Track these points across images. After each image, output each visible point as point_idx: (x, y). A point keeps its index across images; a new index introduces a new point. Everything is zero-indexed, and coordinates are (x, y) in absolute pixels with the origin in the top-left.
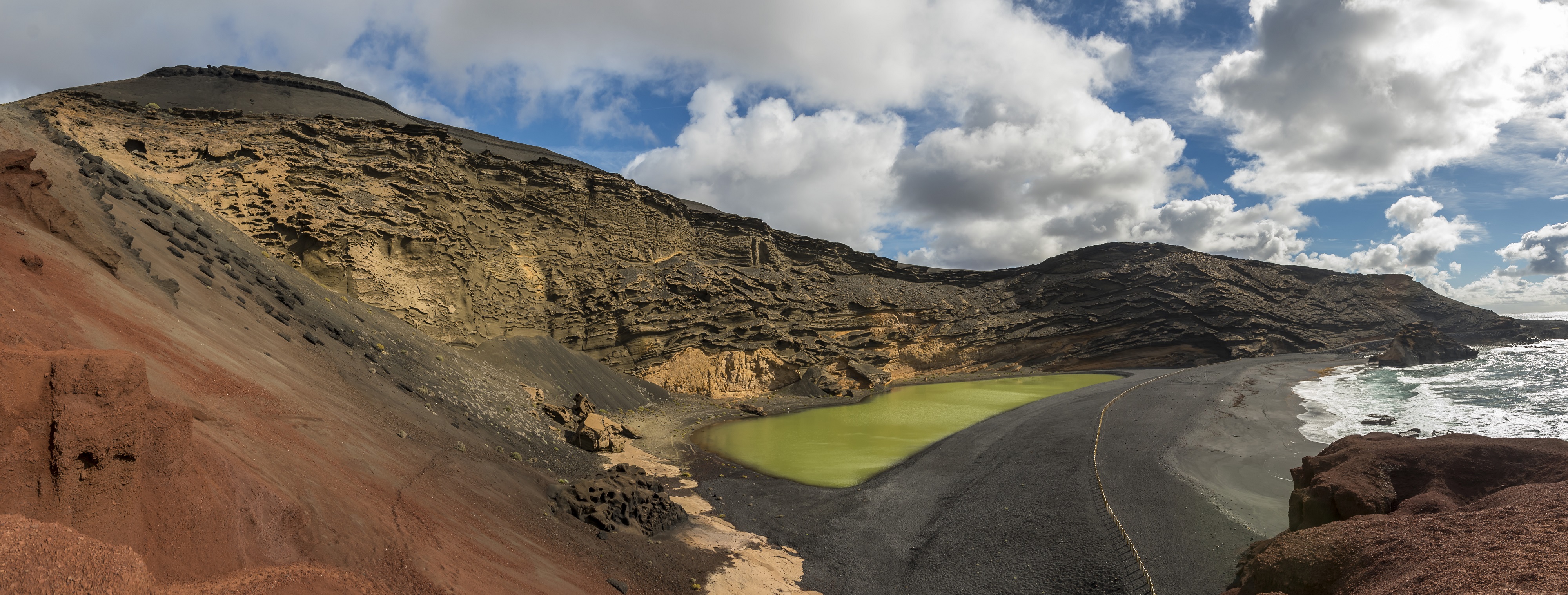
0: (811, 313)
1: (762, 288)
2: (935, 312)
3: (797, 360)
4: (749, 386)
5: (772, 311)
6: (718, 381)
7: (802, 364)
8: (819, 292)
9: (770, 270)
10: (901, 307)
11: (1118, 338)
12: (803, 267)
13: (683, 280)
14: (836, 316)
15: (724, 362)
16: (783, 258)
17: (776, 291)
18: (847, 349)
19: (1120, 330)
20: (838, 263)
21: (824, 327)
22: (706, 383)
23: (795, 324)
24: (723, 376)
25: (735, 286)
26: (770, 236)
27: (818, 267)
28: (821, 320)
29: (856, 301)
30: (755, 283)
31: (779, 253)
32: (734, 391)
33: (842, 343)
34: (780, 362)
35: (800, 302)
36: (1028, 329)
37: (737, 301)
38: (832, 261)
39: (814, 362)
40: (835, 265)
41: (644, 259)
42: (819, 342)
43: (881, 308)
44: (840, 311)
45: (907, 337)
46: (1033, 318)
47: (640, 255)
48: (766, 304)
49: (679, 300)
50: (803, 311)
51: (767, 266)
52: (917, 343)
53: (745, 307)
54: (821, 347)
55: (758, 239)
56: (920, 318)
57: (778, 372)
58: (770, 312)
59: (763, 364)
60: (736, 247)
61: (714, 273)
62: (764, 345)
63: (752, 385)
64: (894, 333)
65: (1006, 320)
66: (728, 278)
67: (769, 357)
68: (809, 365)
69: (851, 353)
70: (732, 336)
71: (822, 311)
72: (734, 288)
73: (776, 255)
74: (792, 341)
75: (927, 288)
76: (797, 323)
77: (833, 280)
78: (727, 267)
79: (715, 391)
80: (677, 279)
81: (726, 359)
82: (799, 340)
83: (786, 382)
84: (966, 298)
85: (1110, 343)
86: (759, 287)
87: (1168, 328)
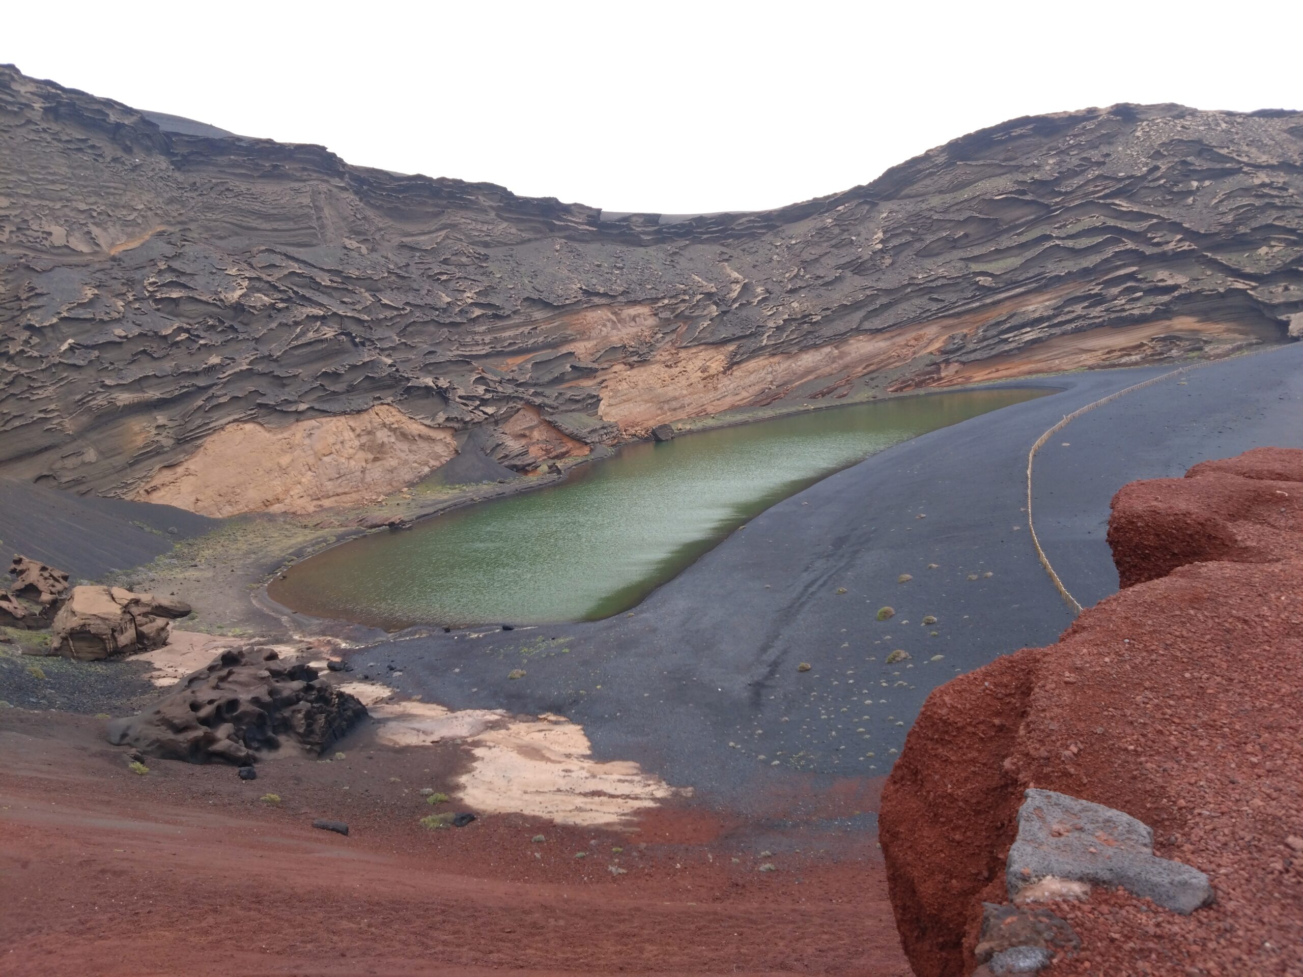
0: (455, 326)
1: (351, 287)
2: (685, 301)
3: (448, 419)
4: (363, 482)
5: (381, 331)
6: (302, 480)
7: (457, 426)
8: (463, 285)
10: (620, 298)
11: (1037, 315)
12: (423, 238)
13: (184, 286)
14: (504, 329)
15: (308, 443)
16: (380, 222)
17: (381, 290)
19: (1040, 299)
20: (488, 223)
21: (484, 352)
22: (278, 490)
23: (430, 353)
24: (310, 470)
26: (346, 179)
28: (477, 338)
29: (535, 296)
30: (335, 279)
31: (370, 213)
32: (338, 495)
33: (522, 378)
34: (415, 428)
35: (429, 307)
36: (860, 314)
37: (309, 318)
38: (476, 221)
39: (478, 419)
40: (485, 229)
41: (84, 248)
42: (481, 380)
43: (586, 302)
44: (509, 317)
45: (638, 353)
46: (868, 292)
47: (71, 239)
48: (366, 318)
49: (187, 331)
50: (439, 325)
51: (352, 242)
52: (657, 362)
53: (328, 329)
54: (486, 391)
55: (323, 187)
56: (657, 315)
57: (415, 448)
58: (376, 334)
59: (382, 436)
60: (282, 207)
61: (247, 267)
62: (379, 398)
63: (368, 479)
64: (614, 349)
65: (817, 301)
66: (278, 274)
67: (393, 420)
68: (469, 426)
69: (541, 395)
70: (314, 388)
71: (476, 321)
73: (365, 218)
74: (431, 384)
75: (662, 255)
76: (432, 349)
78: (273, 252)
79: (299, 501)
80: (172, 284)
81: (310, 437)
82: (443, 381)
83: (432, 463)
84: (738, 270)
85: (1024, 326)
86: (344, 286)
87: (1144, 286)
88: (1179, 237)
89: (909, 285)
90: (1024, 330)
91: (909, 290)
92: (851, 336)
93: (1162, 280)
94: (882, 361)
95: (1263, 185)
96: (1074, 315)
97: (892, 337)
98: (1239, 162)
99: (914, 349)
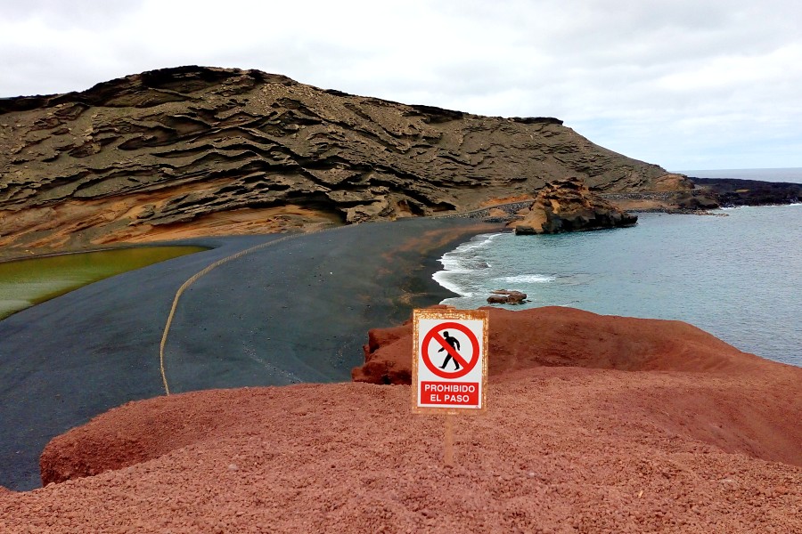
11: (203, 197)
19: (206, 186)
36: (74, 186)
46: (81, 170)
65: (38, 173)
85: (195, 203)
87: (269, 184)
88: (289, 156)
89: (112, 168)
90: (195, 206)
91: (113, 171)
92: (66, 201)
93: (280, 182)
94: (92, 221)
95: (332, 133)
96: (227, 198)
97: (100, 204)
98: (320, 117)
99: (117, 214)
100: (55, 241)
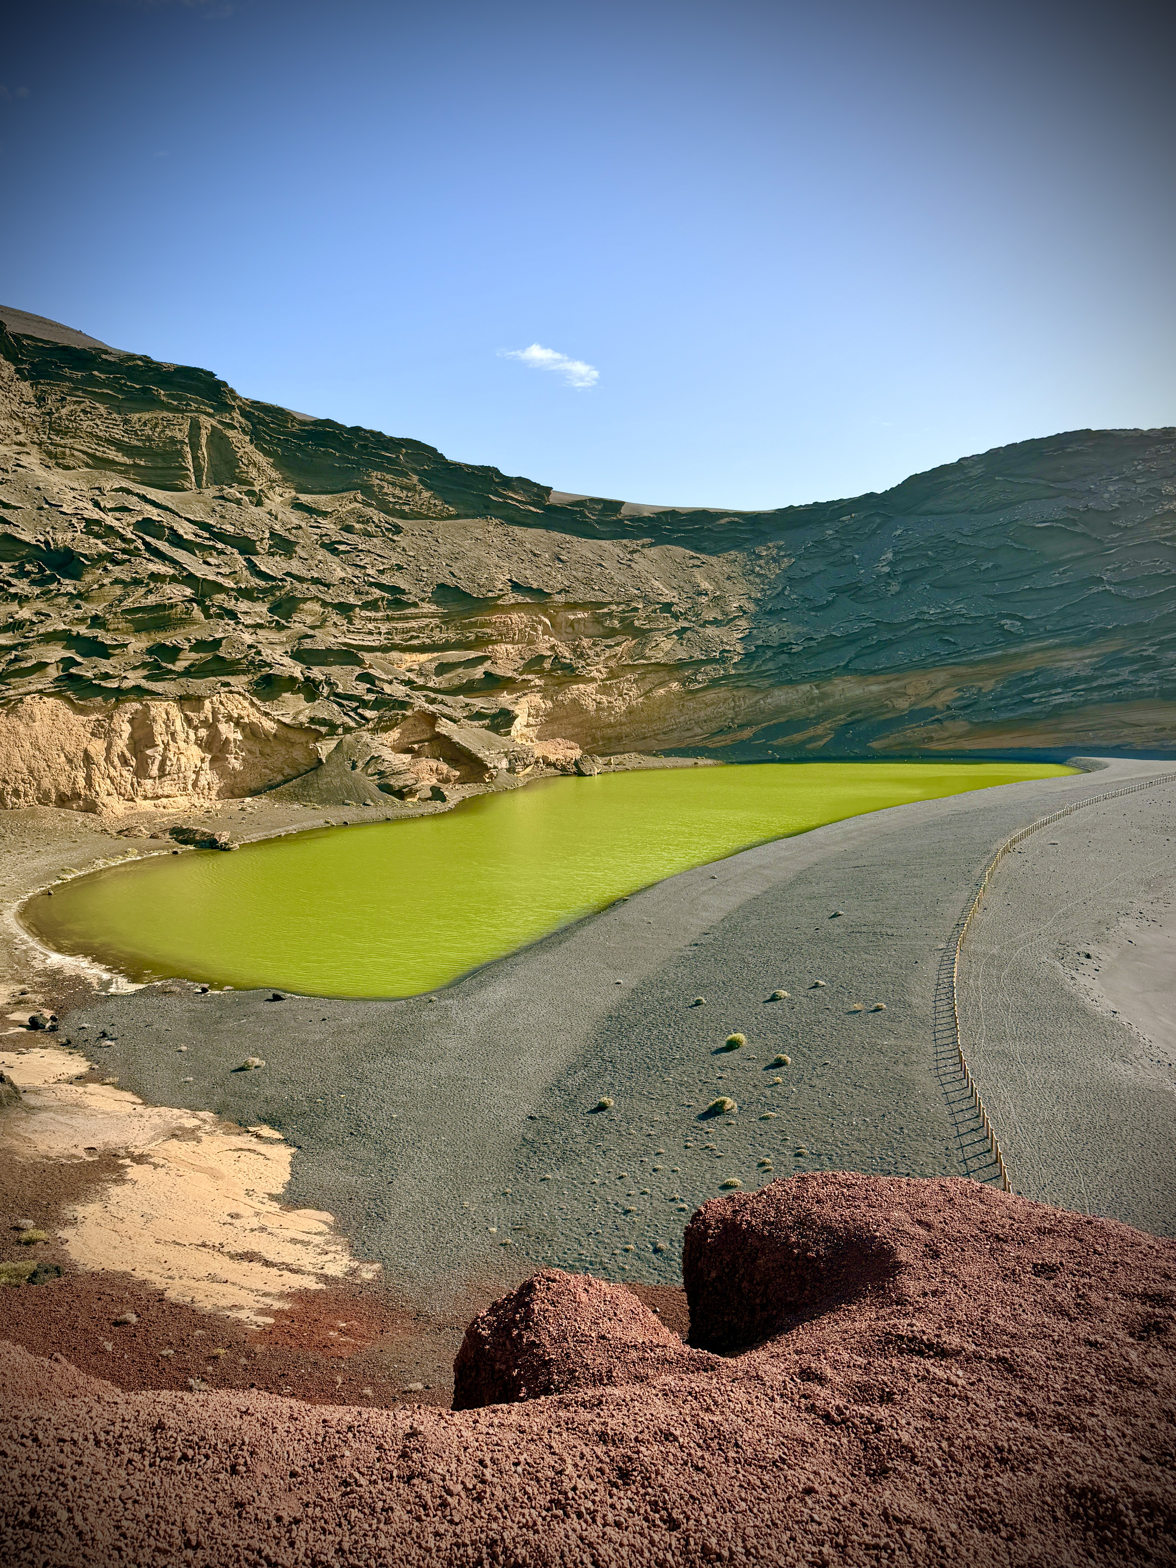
0: (344, 609)
1: (220, 545)
2: (636, 609)
3: (312, 720)
4: (195, 785)
5: (250, 604)
6: (113, 773)
7: (323, 730)
8: (366, 560)
9: (238, 502)
10: (557, 598)
11: (1072, 674)
12: (323, 497)
13: (3, 520)
14: (406, 618)
15: (127, 728)
16: (273, 472)
17: (257, 553)
18: (433, 695)
19: (1079, 655)
20: (408, 489)
21: (377, 643)
22: (81, 783)
23: (307, 636)
24: (125, 762)
25: (148, 539)
26: (236, 414)
27: (360, 497)
28: (370, 626)
29: (451, 582)
30: (201, 533)
31: (261, 458)
32: (158, 797)
33: (420, 681)
34: (269, 725)
35: (316, 581)
36: (850, 652)
37: (154, 576)
38: (393, 484)
39: (352, 724)
40: (404, 495)
42: (365, 678)
43: (512, 598)
44: (415, 605)
45: (569, 668)
46: (865, 625)
48: (232, 585)
50: (325, 604)
51: (233, 492)
52: (593, 680)
53: (178, 592)
54: (369, 691)
55: (207, 422)
56: (601, 623)
57: (268, 750)
58: (243, 605)
59: (227, 730)
60: (149, 439)
61: (90, 506)
62: (227, 684)
63: (203, 782)
64: (542, 658)
65: (798, 629)
66: (127, 518)
67: (242, 713)
68: (340, 731)
69: (442, 702)
70: (144, 665)
71: (372, 605)
72: (145, 543)
73: (254, 464)
74: (298, 674)
75: (617, 550)
76: (310, 632)
77: (398, 530)
78: (128, 492)
79: (106, 800)
81: (131, 721)
82: (317, 673)
83: (287, 771)
84: (709, 578)
85: (1054, 686)
86: (211, 543)
89: (916, 621)
90: (1053, 691)
91: (916, 626)
92: (836, 675)
94: (872, 709)
96: (1118, 679)
97: (888, 682)
99: (913, 699)
100: (812, 739)
